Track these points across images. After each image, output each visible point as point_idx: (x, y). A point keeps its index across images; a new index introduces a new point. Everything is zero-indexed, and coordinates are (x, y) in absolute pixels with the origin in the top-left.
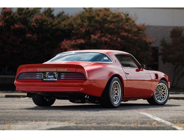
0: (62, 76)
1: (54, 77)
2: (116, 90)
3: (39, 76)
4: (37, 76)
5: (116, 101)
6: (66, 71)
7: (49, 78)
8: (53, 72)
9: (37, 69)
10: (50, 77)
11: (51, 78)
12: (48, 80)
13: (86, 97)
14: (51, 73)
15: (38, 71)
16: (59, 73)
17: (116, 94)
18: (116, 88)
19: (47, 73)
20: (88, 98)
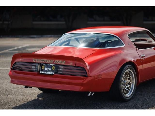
0: (61, 70)
1: (51, 70)
2: (129, 79)
3: (34, 67)
4: (33, 67)
5: (128, 92)
6: (64, 64)
7: (46, 71)
8: (50, 64)
9: (33, 59)
10: (47, 69)
11: (48, 71)
12: (45, 73)
13: (89, 95)
14: (48, 65)
15: (34, 61)
16: (57, 66)
17: (129, 84)
18: (128, 77)
19: (44, 64)
20: (92, 95)
